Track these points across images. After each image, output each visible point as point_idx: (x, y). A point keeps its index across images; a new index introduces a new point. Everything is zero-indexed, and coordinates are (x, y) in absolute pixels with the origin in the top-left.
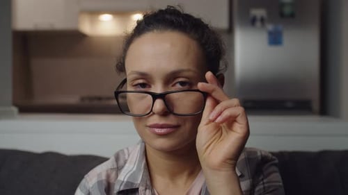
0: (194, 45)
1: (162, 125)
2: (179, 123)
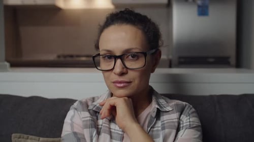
0: (140, 33)
1: (121, 81)
2: (131, 80)
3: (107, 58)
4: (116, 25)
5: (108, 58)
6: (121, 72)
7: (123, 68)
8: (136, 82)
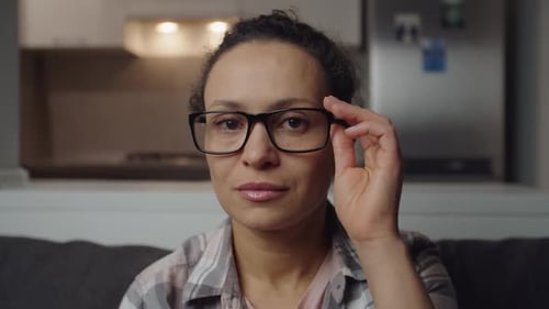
2: (289, 184)
3: (224, 125)
4: (254, 41)
5: (228, 125)
6: (261, 160)
7: (269, 150)
8: (301, 189)
